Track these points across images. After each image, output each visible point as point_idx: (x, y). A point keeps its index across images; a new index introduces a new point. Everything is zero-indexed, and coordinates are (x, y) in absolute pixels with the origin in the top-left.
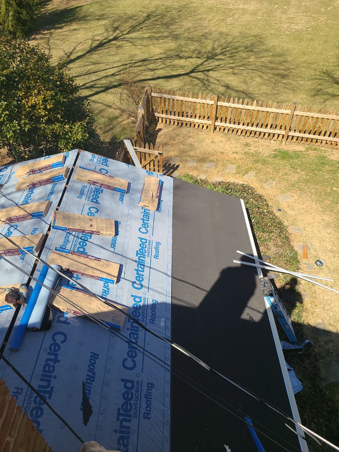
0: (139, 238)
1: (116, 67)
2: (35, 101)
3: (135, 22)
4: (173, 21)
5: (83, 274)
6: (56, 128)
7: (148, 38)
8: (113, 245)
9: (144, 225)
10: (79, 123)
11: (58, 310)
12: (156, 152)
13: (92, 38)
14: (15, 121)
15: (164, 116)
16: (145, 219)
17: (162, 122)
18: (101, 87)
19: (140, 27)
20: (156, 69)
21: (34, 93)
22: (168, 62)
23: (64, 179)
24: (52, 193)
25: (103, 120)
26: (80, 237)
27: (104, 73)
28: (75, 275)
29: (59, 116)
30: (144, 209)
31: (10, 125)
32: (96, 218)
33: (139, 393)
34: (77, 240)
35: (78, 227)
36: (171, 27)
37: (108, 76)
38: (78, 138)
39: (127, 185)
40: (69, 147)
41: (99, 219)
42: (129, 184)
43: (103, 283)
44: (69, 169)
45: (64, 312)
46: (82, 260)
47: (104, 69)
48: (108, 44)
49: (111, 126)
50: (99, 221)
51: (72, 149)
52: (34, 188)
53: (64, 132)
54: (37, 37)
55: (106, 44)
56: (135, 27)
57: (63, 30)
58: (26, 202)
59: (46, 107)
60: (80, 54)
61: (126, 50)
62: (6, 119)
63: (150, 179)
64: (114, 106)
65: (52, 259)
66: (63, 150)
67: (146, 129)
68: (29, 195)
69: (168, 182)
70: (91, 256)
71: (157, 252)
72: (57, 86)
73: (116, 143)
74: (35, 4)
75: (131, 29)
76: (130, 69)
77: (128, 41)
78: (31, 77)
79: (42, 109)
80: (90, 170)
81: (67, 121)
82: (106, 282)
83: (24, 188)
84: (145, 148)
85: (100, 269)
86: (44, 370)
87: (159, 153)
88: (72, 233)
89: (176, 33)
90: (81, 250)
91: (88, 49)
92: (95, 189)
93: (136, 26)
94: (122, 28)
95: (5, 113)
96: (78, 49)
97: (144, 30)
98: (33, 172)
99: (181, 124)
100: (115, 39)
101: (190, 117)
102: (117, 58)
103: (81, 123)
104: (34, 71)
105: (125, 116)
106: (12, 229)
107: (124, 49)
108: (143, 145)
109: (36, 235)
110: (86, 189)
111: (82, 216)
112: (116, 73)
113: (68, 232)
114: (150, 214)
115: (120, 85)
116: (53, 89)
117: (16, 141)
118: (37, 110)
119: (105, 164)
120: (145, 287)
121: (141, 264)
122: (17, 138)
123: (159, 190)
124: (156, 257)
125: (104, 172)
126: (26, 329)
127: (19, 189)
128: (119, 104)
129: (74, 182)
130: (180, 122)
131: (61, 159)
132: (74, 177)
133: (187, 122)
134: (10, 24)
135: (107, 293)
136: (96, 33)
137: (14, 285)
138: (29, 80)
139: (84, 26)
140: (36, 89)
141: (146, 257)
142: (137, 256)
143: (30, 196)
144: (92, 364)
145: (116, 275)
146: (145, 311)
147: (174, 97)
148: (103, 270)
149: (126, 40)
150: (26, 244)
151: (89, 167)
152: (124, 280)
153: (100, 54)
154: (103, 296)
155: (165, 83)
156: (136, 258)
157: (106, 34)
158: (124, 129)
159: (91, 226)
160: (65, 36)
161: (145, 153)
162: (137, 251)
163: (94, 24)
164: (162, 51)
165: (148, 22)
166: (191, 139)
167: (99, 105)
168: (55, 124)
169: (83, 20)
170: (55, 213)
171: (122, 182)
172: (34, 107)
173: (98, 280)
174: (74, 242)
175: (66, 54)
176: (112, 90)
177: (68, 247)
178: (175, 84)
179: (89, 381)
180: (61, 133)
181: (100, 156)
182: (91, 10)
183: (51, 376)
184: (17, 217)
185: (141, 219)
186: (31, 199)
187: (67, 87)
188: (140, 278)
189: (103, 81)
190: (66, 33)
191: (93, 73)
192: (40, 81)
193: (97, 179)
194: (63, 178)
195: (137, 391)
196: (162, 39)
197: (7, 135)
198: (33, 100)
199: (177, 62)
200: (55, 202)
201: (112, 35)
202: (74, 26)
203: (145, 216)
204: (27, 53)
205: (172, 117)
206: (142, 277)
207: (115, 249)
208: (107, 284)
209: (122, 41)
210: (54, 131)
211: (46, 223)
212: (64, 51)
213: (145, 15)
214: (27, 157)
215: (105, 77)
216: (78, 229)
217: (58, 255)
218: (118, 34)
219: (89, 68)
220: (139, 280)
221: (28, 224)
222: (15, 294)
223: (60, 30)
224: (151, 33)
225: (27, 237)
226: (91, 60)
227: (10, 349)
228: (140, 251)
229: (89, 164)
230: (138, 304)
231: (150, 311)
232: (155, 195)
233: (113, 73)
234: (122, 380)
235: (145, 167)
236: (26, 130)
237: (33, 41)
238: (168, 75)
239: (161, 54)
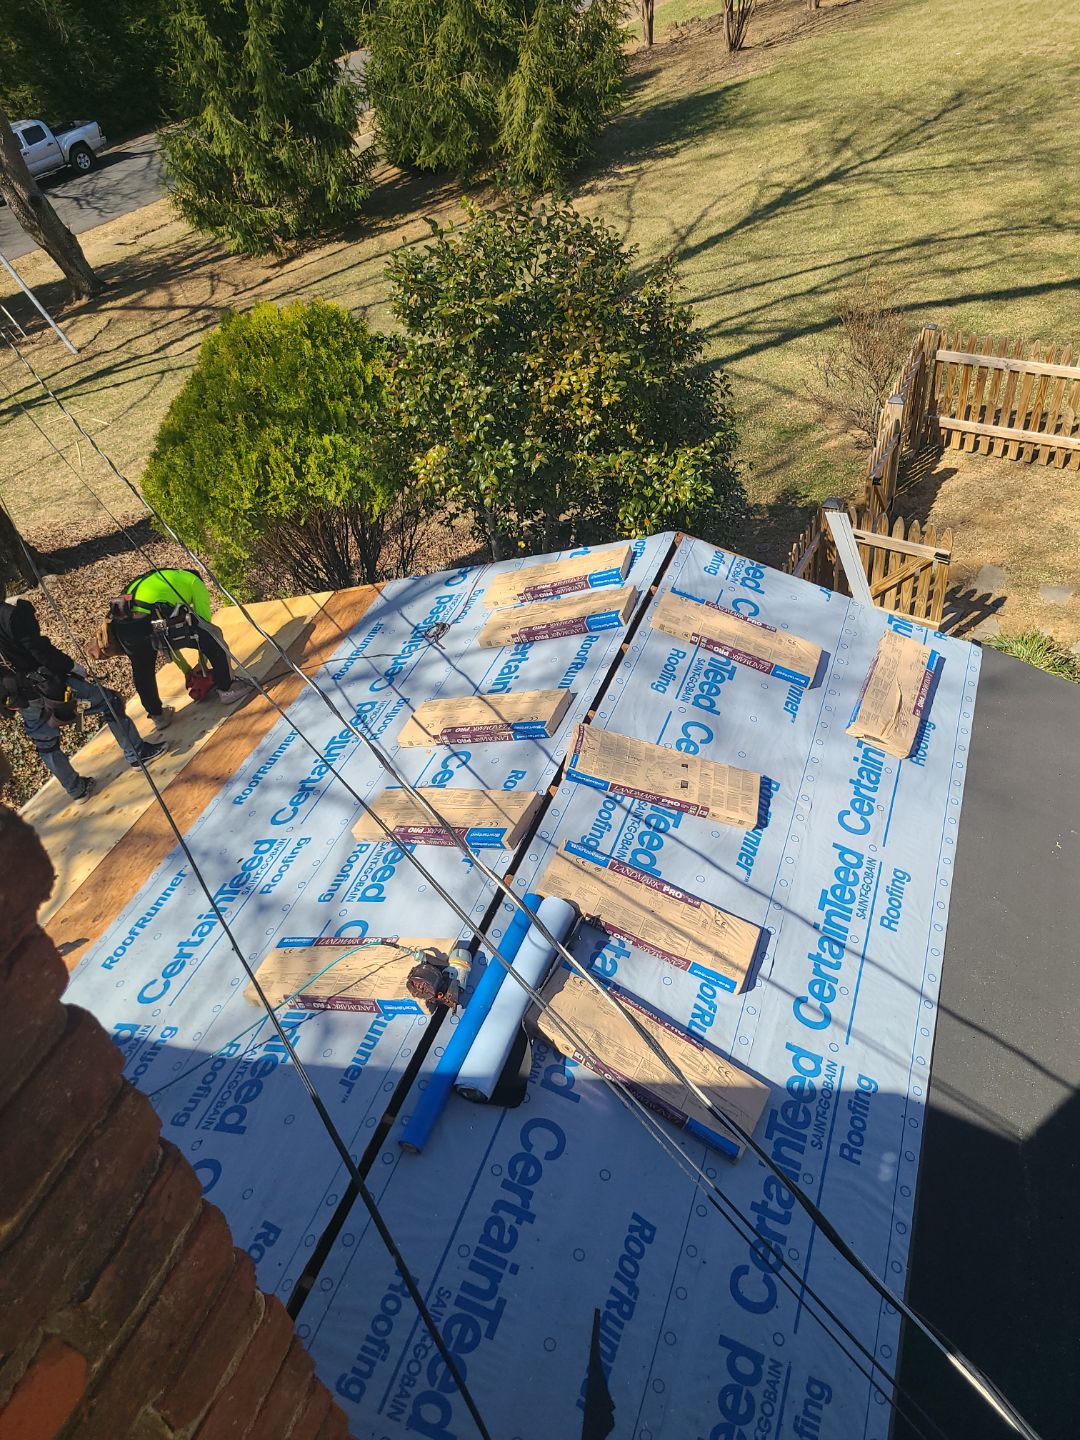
0: (835, 845)
1: (825, 266)
2: (570, 384)
3: (909, 118)
4: (1045, 105)
5: (638, 943)
6: (617, 466)
7: (948, 166)
8: (744, 858)
9: (857, 805)
10: (690, 452)
11: (548, 1045)
12: (928, 552)
13: (762, 179)
14: (506, 442)
15: (971, 426)
16: (865, 782)
17: (961, 447)
18: (770, 331)
19: (926, 134)
20: (961, 270)
21: (571, 359)
22: (1009, 245)
23: (620, 625)
24: (577, 666)
25: (762, 434)
26: (644, 817)
27: (784, 287)
28: (614, 942)
29: (632, 428)
30: (864, 746)
31: (491, 454)
32: (703, 761)
33: (777, 1406)
34: (636, 825)
35: (642, 786)
36: (1037, 127)
37: (796, 295)
38: (680, 496)
39: (817, 662)
40: (647, 523)
41: (712, 766)
42: (825, 657)
43: (699, 981)
44: (640, 593)
45: (565, 1057)
46: (643, 893)
47: (788, 272)
48: (809, 195)
49: (785, 457)
50: (712, 773)
51: (658, 530)
52: (532, 642)
53: (640, 477)
54: (601, 184)
55: (802, 195)
56: (907, 135)
57: (676, 160)
58: (502, 686)
59: (598, 399)
60: (718, 229)
61: (868, 211)
62: (482, 436)
63: (899, 645)
64: (803, 392)
65: (554, 878)
66: (630, 531)
67: (901, 469)
68: (513, 664)
69: (963, 660)
70: (673, 886)
71: (894, 908)
72: (639, 338)
73: (792, 509)
74: (607, 89)
75: (892, 141)
76: (873, 270)
77: (876, 181)
78: (570, 311)
79: (586, 408)
80: (702, 601)
81: (652, 443)
82: (708, 983)
83: (504, 643)
84: (890, 535)
85: (694, 933)
86: (485, 1238)
87: (937, 555)
88: (622, 799)
89: (1051, 145)
90: (643, 859)
91: (746, 214)
92: (710, 664)
93: (913, 131)
94: (861, 143)
95: (482, 419)
96: (713, 214)
97: (938, 142)
98: (535, 593)
99: (1031, 456)
100: (836, 177)
101: (1068, 431)
102: (834, 238)
103: (696, 453)
104: (579, 295)
105: (835, 424)
106: (454, 763)
107: (859, 209)
108: (885, 522)
109: (519, 793)
110: (683, 664)
111: (659, 751)
112: (824, 284)
113: (612, 794)
114: (883, 768)
115: (831, 323)
116: (627, 348)
117: (502, 499)
118: (573, 410)
119: (753, 585)
120: (837, 1023)
121: (833, 938)
122: (505, 491)
123: (926, 686)
124: (890, 922)
125: (746, 609)
126: (451, 1090)
127: (489, 644)
128: (820, 384)
129: (650, 635)
130: (1028, 450)
131: (618, 562)
132: (651, 621)
133: (1053, 450)
134: (531, 154)
135: (707, 1019)
136: (777, 161)
137: (438, 941)
138: (562, 320)
139: (744, 143)
140: (578, 348)
141: (853, 916)
142: (821, 907)
143: (517, 667)
144: (633, 1257)
145: (745, 963)
146: (829, 1113)
147: (1017, 364)
148: (703, 940)
149: (871, 180)
150: (484, 817)
151: (701, 593)
152: (769, 986)
153: (778, 227)
154: (694, 1028)
155: (989, 314)
156: (819, 917)
157: (806, 165)
158: (825, 466)
159: (684, 785)
160: (680, 179)
161: (888, 551)
162: (824, 892)
163: (772, 135)
164: (991, 209)
165: (954, 117)
166: (1062, 510)
167: (754, 387)
168: (618, 453)
169: (743, 125)
170: (581, 734)
171: (801, 650)
172: (563, 400)
173: (684, 969)
174: (625, 831)
175: (676, 232)
176: (803, 340)
177: (605, 845)
178: (1027, 316)
179: (614, 1311)
180: (631, 481)
181: (739, 557)
182: (770, 93)
183: (503, 1263)
184: (472, 728)
185: (851, 781)
186: (517, 677)
187: (670, 339)
188: (822, 989)
189: (780, 313)
190: (685, 168)
191: (750, 287)
192: (593, 324)
193: (721, 631)
194: (619, 621)
195: (770, 1397)
196: (995, 170)
197: (478, 482)
198: (565, 381)
199: (1044, 243)
200: (586, 696)
201: (827, 164)
202: (713, 145)
203: (864, 773)
204: (568, 242)
205: (1002, 431)
206: (830, 987)
207: (749, 874)
208: (712, 989)
209: (858, 182)
210: (612, 474)
211: (551, 759)
212: (673, 223)
213: (947, 93)
214: (523, 545)
215: (785, 298)
216: (641, 792)
217: (572, 868)
218: (849, 160)
219: (740, 271)
220: (819, 996)
221: (498, 753)
222: (436, 972)
223: (669, 161)
224: (961, 150)
225: (493, 794)
226: (752, 248)
227: (400, 1143)
228: (834, 894)
229: (703, 582)
230: (808, 1079)
231: (845, 1115)
232: (909, 703)
233: (813, 285)
234: (724, 1341)
235: (880, 596)
236: (534, 469)
237: (585, 199)
238: (1005, 287)
239: (986, 218)
